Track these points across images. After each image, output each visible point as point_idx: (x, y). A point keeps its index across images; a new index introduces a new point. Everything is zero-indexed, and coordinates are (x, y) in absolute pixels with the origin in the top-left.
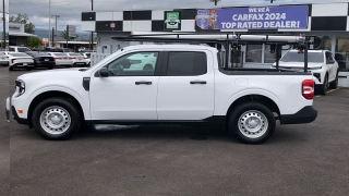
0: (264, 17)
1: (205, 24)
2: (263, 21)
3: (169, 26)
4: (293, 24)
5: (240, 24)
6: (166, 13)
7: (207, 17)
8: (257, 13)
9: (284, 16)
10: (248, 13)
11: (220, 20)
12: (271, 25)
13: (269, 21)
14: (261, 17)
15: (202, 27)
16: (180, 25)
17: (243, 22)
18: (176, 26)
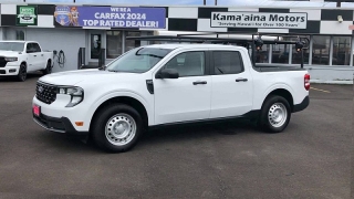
0: (126, 16)
1: (65, 20)
2: (125, 21)
3: (22, 21)
4: (153, 24)
5: (102, 23)
6: (18, 7)
7: (67, 13)
8: (119, 12)
9: (144, 16)
10: (110, 12)
11: (81, 18)
12: (133, 25)
13: (131, 20)
14: (123, 16)
15: (62, 23)
16: (36, 20)
17: (105, 20)
18: (32, 21)
